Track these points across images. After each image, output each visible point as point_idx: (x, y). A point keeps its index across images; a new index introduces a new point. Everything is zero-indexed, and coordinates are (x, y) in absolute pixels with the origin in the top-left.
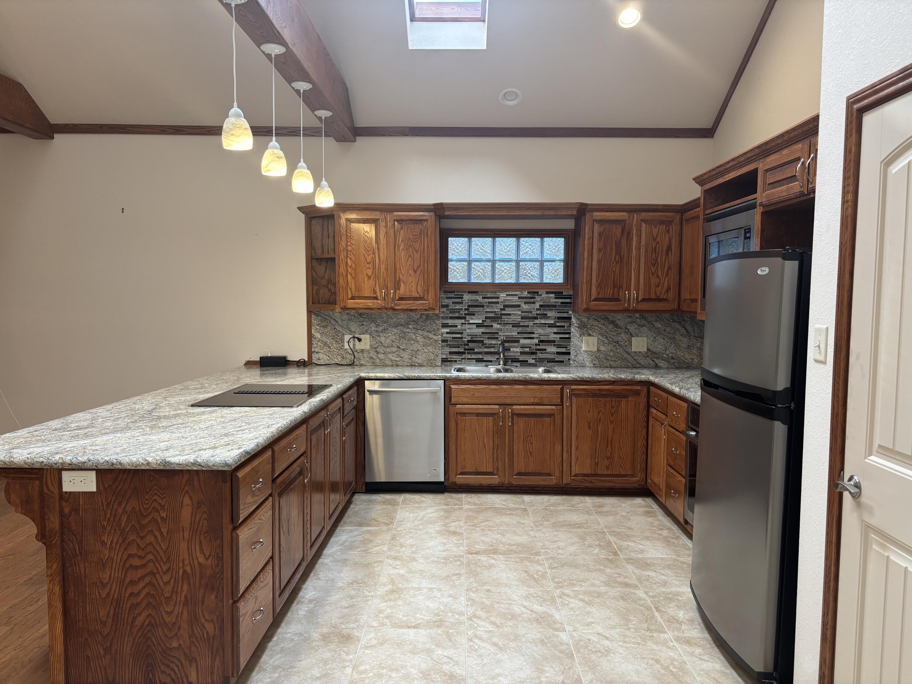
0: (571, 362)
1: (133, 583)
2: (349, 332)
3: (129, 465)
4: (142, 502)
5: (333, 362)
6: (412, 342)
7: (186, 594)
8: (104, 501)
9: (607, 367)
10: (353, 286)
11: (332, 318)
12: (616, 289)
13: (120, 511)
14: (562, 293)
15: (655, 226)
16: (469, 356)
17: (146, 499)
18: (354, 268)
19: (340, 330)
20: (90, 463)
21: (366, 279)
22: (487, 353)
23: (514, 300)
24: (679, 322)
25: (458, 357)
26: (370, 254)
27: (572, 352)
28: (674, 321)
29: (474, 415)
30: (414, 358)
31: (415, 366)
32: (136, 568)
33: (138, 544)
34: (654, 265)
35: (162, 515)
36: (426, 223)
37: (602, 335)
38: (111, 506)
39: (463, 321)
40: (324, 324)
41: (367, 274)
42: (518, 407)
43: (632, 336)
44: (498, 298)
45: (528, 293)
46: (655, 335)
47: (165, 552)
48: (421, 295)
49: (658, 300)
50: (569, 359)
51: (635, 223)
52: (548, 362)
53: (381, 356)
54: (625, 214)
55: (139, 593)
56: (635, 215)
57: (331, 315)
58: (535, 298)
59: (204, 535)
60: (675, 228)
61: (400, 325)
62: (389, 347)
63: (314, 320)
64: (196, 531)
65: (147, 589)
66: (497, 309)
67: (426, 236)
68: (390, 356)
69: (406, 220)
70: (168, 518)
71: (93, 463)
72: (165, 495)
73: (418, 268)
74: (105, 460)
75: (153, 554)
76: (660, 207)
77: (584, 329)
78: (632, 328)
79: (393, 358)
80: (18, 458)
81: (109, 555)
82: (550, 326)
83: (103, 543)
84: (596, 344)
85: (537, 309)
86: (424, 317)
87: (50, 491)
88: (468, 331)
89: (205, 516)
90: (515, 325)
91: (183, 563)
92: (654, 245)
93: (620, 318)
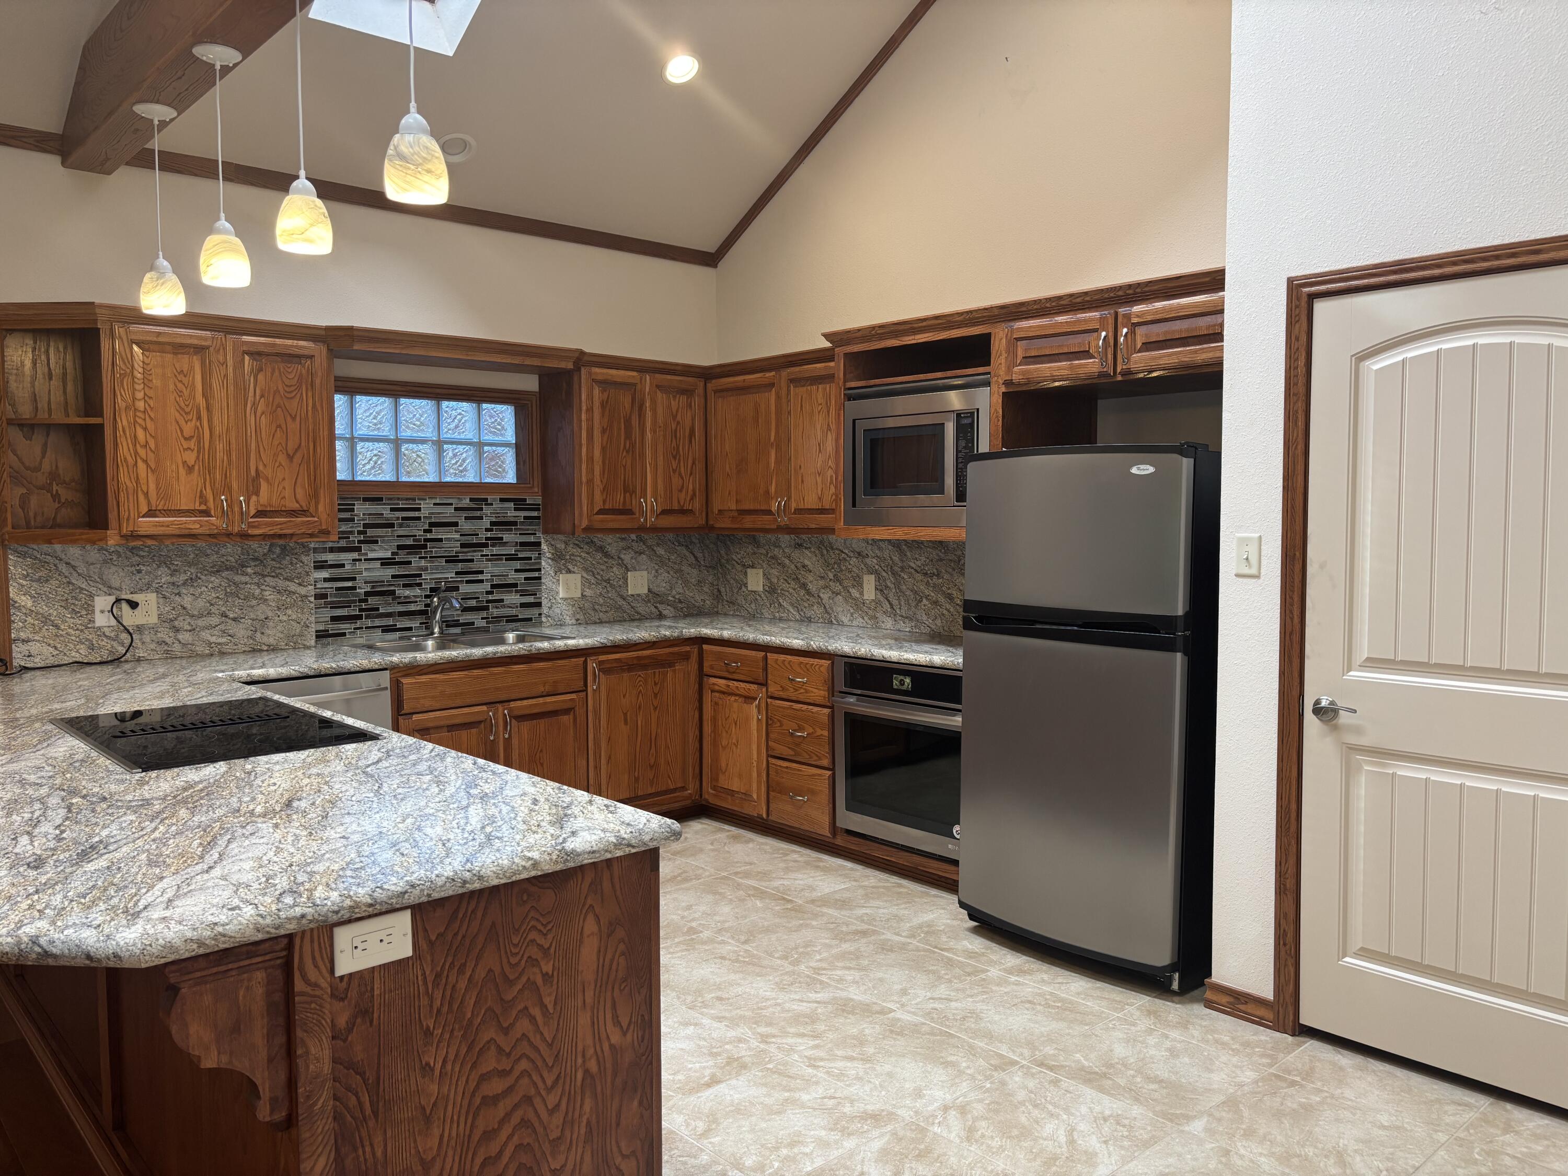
0: (544, 619)
1: (489, 1135)
2: (105, 589)
3: (497, 877)
4: (506, 953)
5: (67, 660)
6: (254, 602)
7: (588, 1119)
8: (427, 973)
9: (596, 623)
10: (152, 486)
11: (61, 560)
12: (628, 495)
13: (462, 985)
14: (525, 500)
15: (674, 397)
16: (370, 623)
17: (514, 945)
18: (153, 448)
19: (83, 586)
20: (417, 892)
21: (182, 471)
22: (401, 614)
23: (448, 513)
24: (687, 546)
25: (348, 626)
26: (191, 420)
27: (544, 602)
28: (680, 544)
29: (445, 729)
30: (258, 635)
31: (261, 651)
32: (494, 1100)
33: (498, 1046)
34: (675, 458)
35: (545, 969)
36: (309, 362)
37: (586, 569)
38: (444, 980)
39: (355, 555)
40: (40, 574)
41: (184, 463)
42: (519, 703)
43: (628, 570)
44: (419, 509)
45: (471, 500)
46: (657, 567)
47: (550, 1045)
48: (304, 504)
49: (683, 512)
50: (540, 614)
51: (647, 390)
52: (507, 621)
53: (185, 637)
54: (635, 374)
55: (500, 1153)
56: (648, 377)
57: (59, 553)
58: (481, 509)
59: (620, 986)
60: (697, 401)
61: (227, 569)
62: (201, 616)
63: (15, 567)
64: (607, 983)
65: (516, 1138)
66: (418, 530)
67: (309, 387)
68: (206, 635)
69: (268, 355)
70: (555, 974)
71: (422, 890)
72: (549, 927)
73: (297, 450)
74: (448, 878)
75: (529, 1058)
76: (679, 368)
77: (562, 562)
78: (627, 557)
79: (213, 639)
80: (235, 922)
81: (438, 1093)
82: (511, 558)
83: (427, 1069)
84: (579, 584)
85: (487, 530)
86: (278, 550)
87: (309, 985)
88: (365, 574)
89: (622, 947)
90: (451, 560)
91: (584, 1056)
92: (674, 427)
93: (610, 541)
